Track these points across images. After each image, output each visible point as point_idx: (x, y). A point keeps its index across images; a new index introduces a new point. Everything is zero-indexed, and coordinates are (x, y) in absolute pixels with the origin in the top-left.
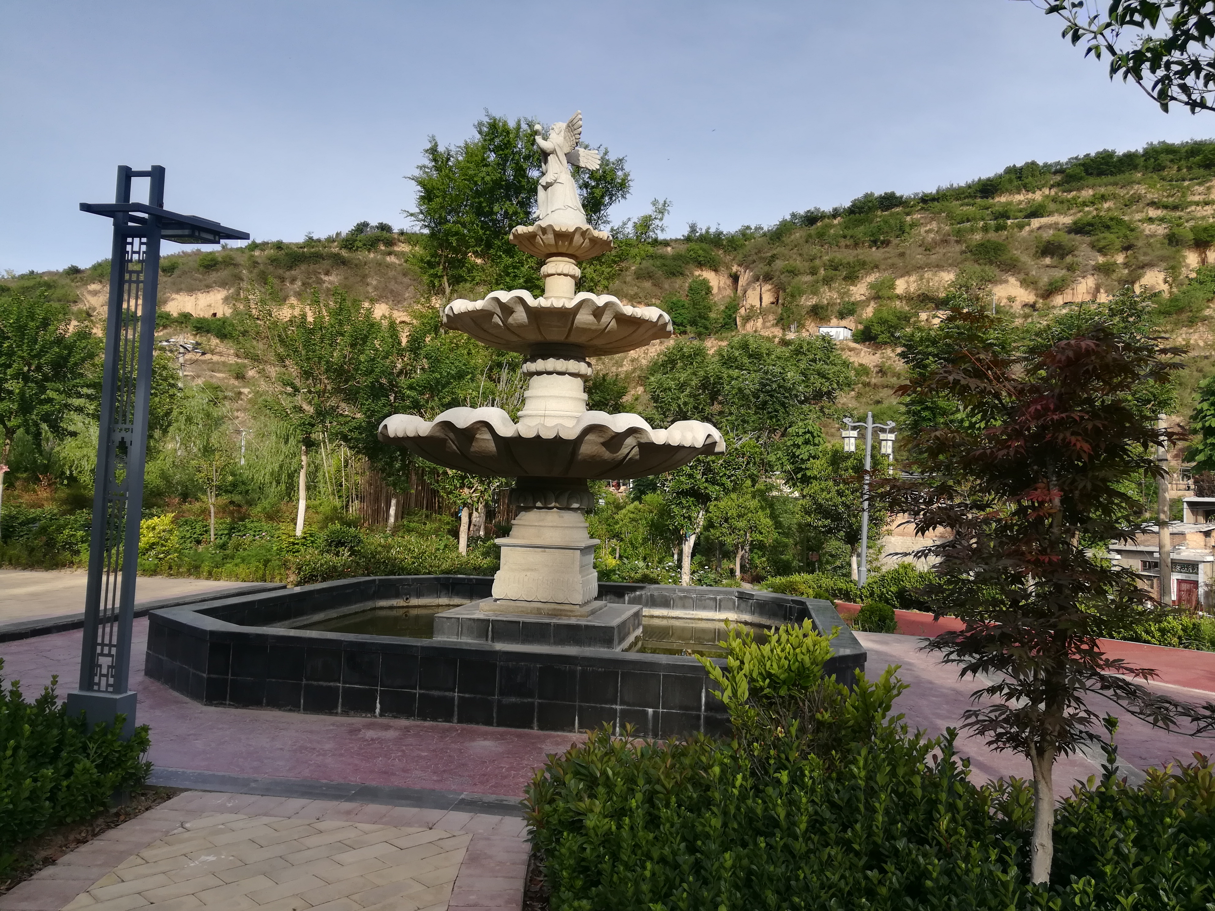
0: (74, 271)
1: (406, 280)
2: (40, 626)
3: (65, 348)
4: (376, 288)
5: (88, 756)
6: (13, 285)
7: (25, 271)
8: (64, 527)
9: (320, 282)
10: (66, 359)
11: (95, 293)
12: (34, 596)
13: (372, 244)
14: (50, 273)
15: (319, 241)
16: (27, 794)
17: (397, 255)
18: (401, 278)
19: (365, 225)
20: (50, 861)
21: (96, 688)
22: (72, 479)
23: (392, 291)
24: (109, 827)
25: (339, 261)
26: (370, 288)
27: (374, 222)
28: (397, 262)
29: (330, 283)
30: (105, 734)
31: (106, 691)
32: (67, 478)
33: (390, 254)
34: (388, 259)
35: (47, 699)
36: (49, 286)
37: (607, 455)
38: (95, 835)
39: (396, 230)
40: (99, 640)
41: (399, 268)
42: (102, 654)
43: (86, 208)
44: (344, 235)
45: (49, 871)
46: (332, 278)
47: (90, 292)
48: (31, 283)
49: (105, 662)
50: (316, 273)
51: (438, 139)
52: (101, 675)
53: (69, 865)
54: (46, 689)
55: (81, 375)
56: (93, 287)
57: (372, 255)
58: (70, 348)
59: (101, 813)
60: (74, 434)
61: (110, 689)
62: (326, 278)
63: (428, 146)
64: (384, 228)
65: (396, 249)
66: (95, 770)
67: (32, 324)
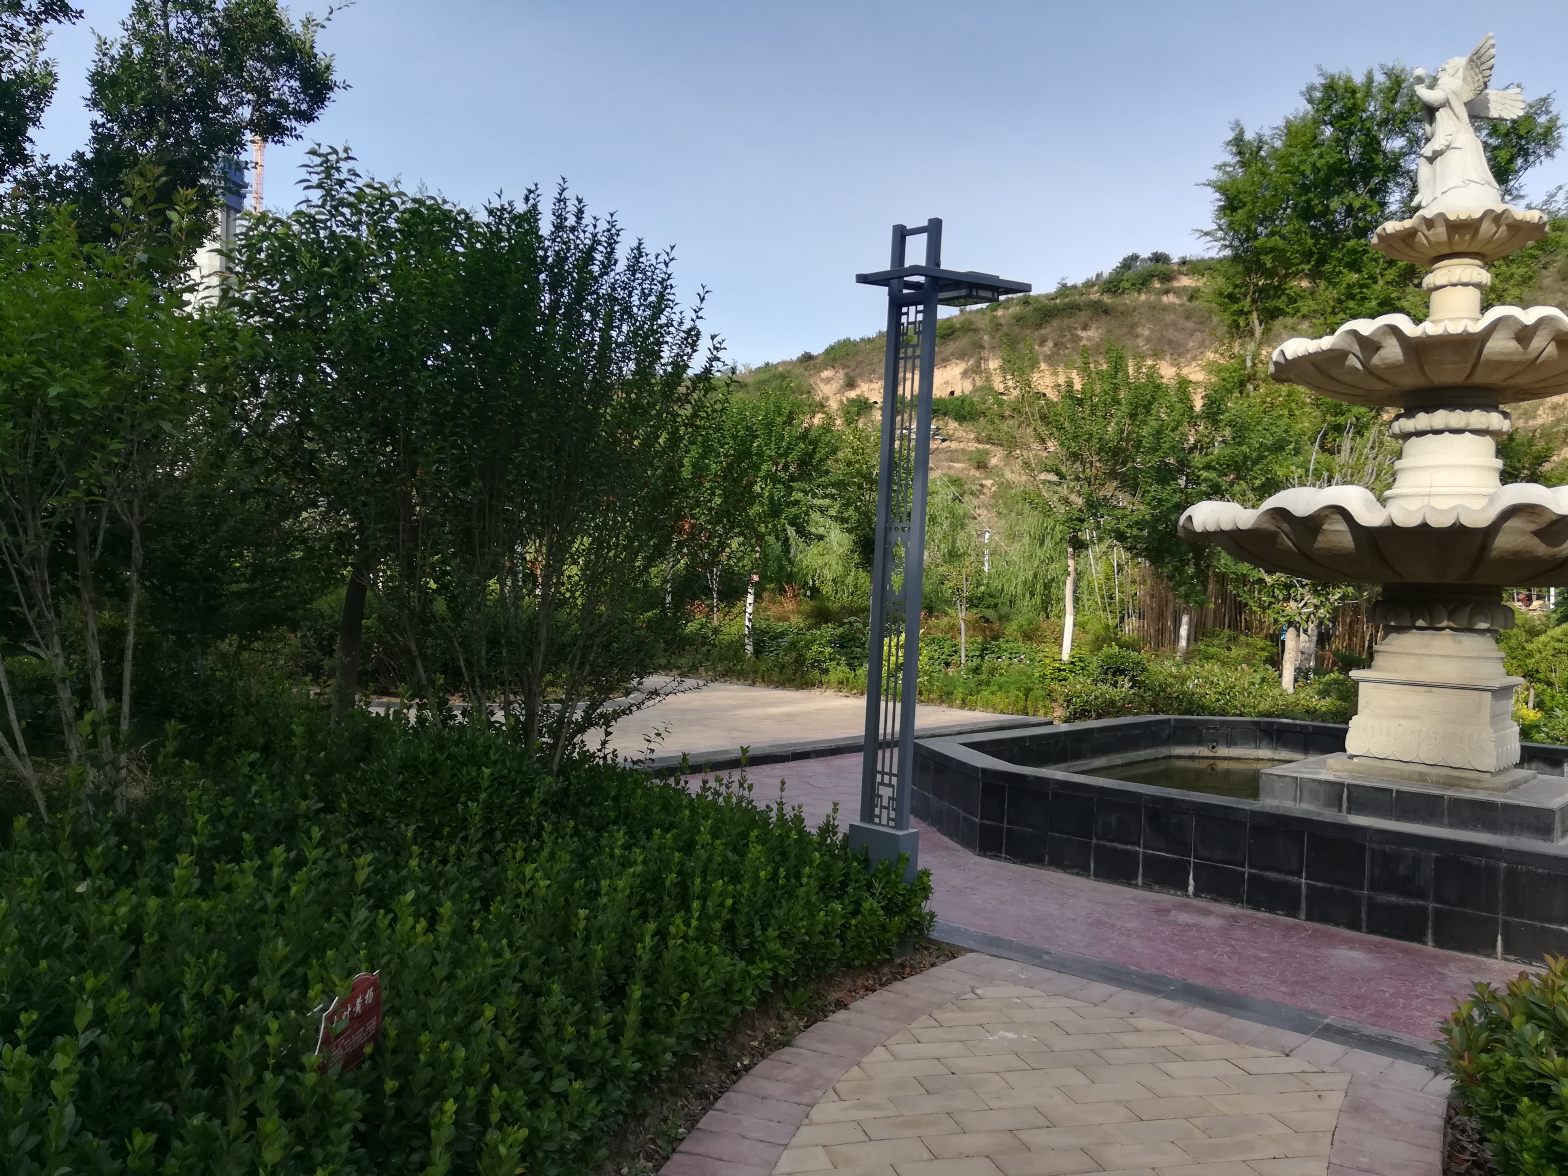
0: (808, 358)
1: (1190, 325)
2: (799, 749)
3: (811, 443)
4: (1148, 340)
5: (873, 895)
6: (750, 380)
7: (761, 364)
8: (813, 642)
9: (1076, 339)
10: (811, 456)
11: (828, 381)
12: (790, 716)
13: (1143, 283)
14: (784, 363)
15: (1074, 287)
16: (820, 928)
17: (1177, 292)
18: (1182, 322)
19: (1134, 258)
20: (842, 1005)
21: (877, 820)
22: (815, 590)
23: (1170, 342)
24: (896, 979)
25: (1100, 310)
26: (1140, 342)
27: (1145, 253)
28: (1177, 301)
29: (1089, 339)
30: (889, 874)
31: (888, 826)
32: (810, 589)
33: (1167, 292)
34: (1165, 299)
35: (828, 829)
36: (783, 377)
37: (1541, 549)
38: (882, 985)
39: (1175, 259)
40: (879, 768)
41: (1180, 310)
42: (882, 783)
43: (863, 279)
44: (1106, 275)
45: (841, 1015)
46: (1090, 333)
47: (823, 380)
48: (766, 376)
49: (886, 792)
50: (1071, 329)
51: (1243, 123)
52: (882, 807)
53: (862, 1012)
54: (828, 816)
55: (827, 472)
56: (826, 374)
57: (1143, 297)
58: (815, 443)
59: (886, 962)
60: (821, 538)
61: (892, 824)
62: (1083, 334)
63: (1231, 136)
64: (1159, 258)
65: (1176, 284)
66: (882, 912)
67: (779, 419)
